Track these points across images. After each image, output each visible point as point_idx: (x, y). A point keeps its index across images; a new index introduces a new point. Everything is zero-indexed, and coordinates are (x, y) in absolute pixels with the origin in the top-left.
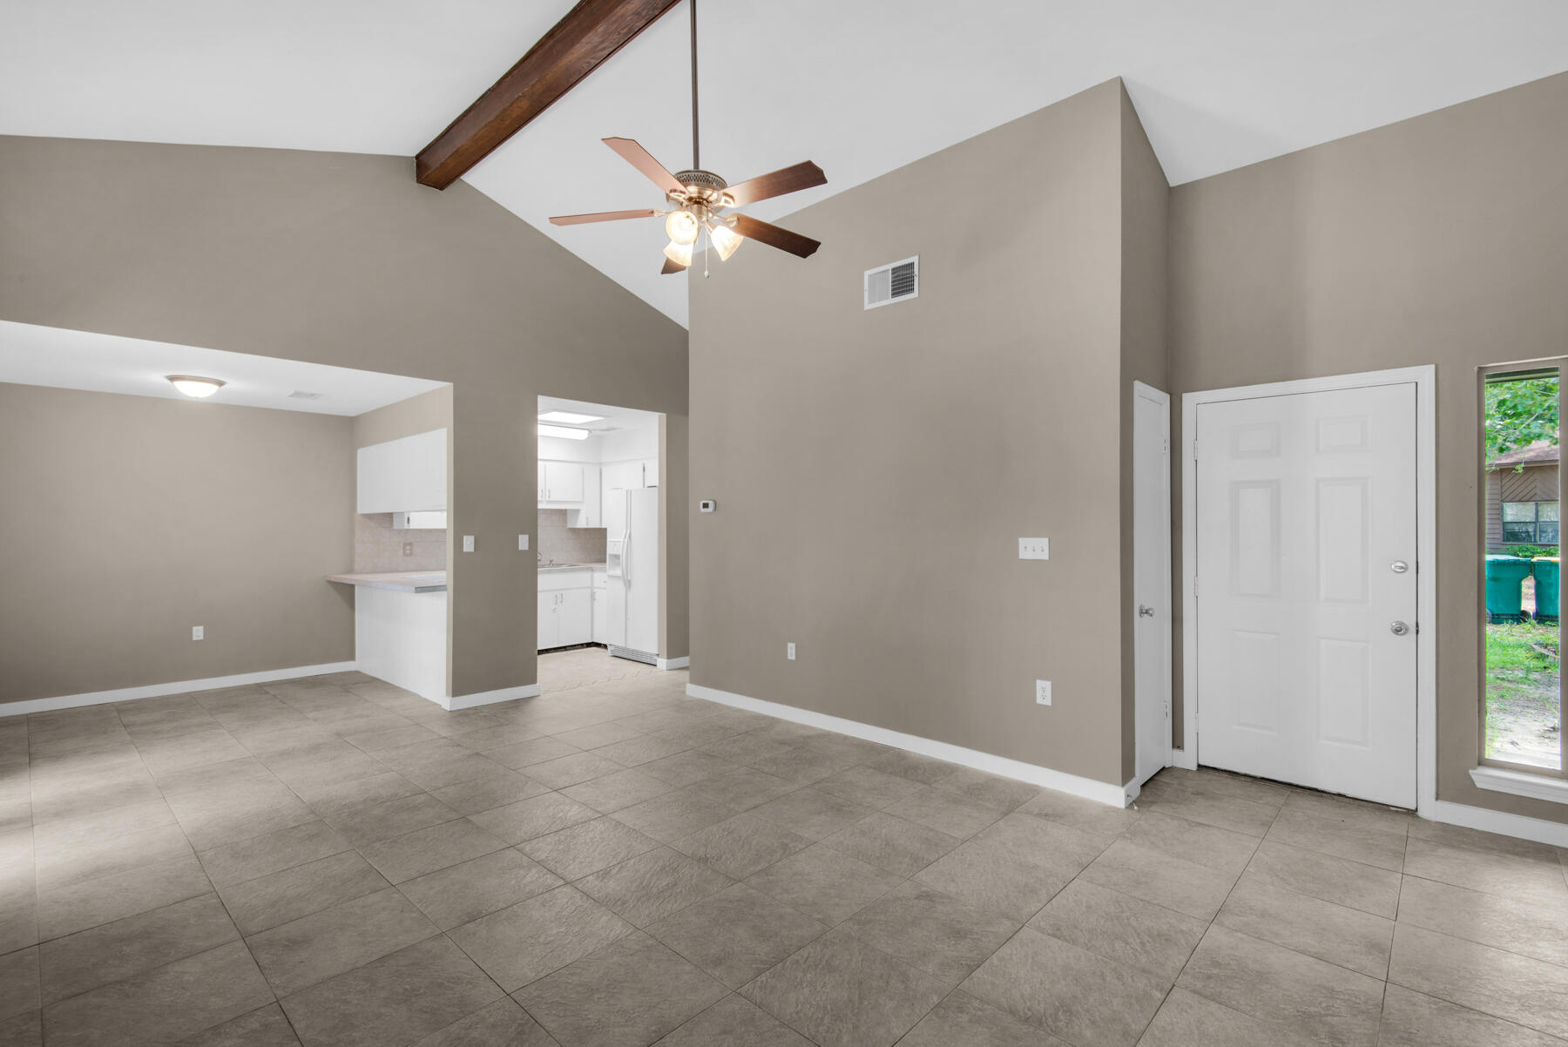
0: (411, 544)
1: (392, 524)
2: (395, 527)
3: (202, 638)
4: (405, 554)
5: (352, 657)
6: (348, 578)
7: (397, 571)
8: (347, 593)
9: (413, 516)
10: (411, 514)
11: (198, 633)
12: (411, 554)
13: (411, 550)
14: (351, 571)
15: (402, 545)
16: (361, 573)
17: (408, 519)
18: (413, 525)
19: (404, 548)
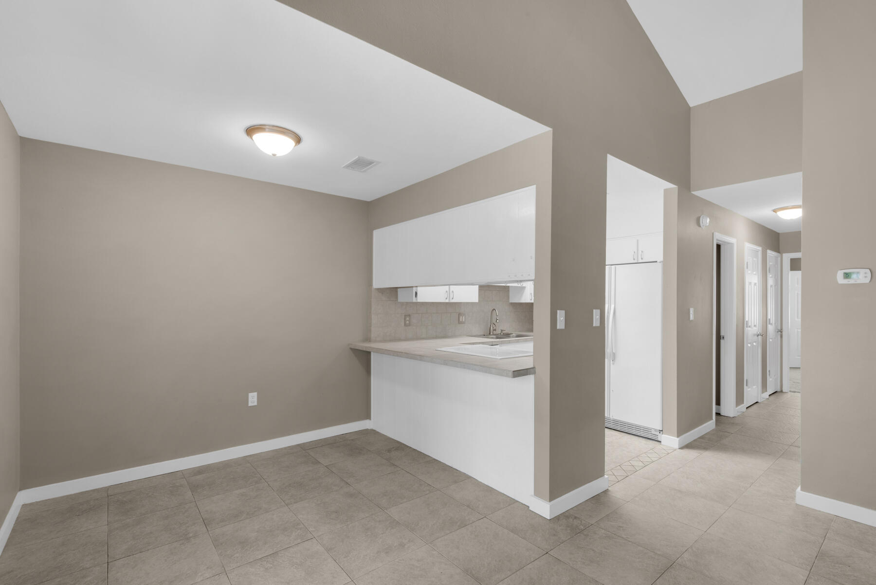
0: (409, 315)
1: (397, 298)
2: (399, 301)
3: (256, 404)
4: (405, 325)
5: (367, 416)
6: (365, 346)
7: (400, 340)
8: (364, 357)
9: (420, 290)
10: (419, 288)
11: (253, 399)
12: (410, 325)
13: (409, 321)
14: (368, 339)
15: (403, 317)
16: (375, 341)
17: (416, 293)
18: (420, 299)
19: (405, 319)
